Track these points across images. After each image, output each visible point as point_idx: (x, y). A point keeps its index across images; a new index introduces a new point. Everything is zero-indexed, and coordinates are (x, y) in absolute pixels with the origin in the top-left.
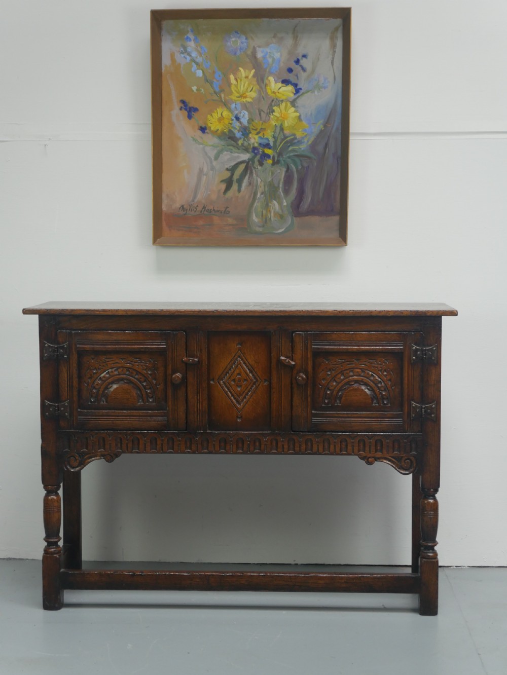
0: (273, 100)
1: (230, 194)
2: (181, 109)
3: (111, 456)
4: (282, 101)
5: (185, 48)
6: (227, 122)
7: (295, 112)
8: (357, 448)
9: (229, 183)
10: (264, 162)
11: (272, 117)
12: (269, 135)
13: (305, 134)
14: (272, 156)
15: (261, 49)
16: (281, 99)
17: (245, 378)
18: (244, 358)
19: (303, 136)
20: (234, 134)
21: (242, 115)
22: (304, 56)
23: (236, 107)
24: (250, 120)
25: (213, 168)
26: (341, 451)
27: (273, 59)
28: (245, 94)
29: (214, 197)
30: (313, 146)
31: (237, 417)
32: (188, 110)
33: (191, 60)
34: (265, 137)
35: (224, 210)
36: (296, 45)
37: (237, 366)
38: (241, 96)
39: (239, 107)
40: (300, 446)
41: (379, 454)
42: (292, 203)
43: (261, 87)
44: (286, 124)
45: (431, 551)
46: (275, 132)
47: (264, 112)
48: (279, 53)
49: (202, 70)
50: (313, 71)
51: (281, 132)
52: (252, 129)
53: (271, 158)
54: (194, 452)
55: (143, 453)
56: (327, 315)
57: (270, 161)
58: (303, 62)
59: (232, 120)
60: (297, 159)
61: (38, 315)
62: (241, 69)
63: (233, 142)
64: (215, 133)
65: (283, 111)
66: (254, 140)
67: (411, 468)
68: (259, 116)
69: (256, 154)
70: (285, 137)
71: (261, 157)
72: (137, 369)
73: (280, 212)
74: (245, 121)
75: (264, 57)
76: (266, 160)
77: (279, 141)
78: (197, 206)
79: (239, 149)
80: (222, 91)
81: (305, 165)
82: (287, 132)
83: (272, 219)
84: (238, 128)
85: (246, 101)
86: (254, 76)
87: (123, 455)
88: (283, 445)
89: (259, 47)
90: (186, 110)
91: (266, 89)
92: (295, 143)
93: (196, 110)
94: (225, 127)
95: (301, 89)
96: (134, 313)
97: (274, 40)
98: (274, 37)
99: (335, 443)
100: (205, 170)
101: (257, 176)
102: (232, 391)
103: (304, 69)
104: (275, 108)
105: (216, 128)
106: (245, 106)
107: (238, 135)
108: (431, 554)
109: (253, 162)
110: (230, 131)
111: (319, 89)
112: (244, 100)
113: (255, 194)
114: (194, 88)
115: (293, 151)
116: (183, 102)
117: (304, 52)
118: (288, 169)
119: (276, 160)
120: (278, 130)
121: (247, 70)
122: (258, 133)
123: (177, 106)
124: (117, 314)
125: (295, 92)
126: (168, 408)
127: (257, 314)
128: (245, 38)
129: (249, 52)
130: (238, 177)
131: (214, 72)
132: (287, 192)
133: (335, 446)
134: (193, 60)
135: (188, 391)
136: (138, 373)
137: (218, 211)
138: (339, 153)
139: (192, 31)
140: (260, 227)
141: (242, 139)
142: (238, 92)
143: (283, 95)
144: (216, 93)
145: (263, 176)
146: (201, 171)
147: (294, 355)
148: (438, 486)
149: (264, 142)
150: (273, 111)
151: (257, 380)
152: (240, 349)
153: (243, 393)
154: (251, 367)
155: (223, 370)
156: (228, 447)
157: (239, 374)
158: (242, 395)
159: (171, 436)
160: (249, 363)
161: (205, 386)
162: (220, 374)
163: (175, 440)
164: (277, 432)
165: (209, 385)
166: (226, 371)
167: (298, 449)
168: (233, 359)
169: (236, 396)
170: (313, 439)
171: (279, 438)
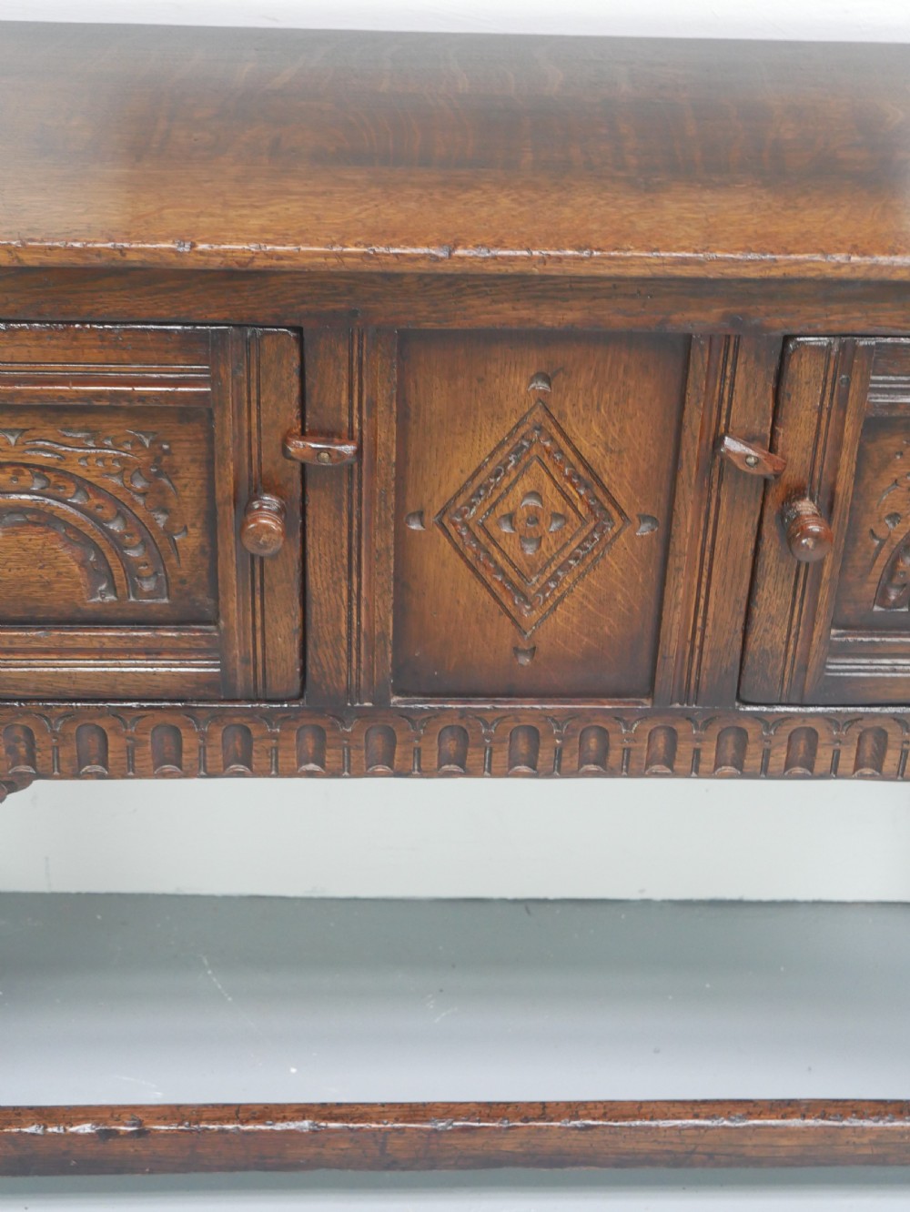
17: (560, 511)
18: (554, 431)
31: (516, 650)
37: (527, 465)
40: (766, 755)
54: (334, 772)
55: (124, 777)
72: (82, 473)
87: (38, 785)
88: (697, 752)
102: (498, 557)
126: (222, 623)
135: (310, 561)
136: (84, 486)
147: (781, 431)
151: (610, 518)
152: (543, 402)
153: (548, 563)
154: (588, 467)
155: (465, 477)
156: (474, 757)
157: (535, 494)
158: (542, 572)
159: (237, 720)
160: (576, 451)
161: (384, 541)
162: (450, 495)
163: (255, 733)
164: (677, 705)
165: (402, 537)
166: (477, 482)
167: (758, 762)
168: (510, 435)
169: (516, 579)
170: (822, 732)
171: (681, 727)
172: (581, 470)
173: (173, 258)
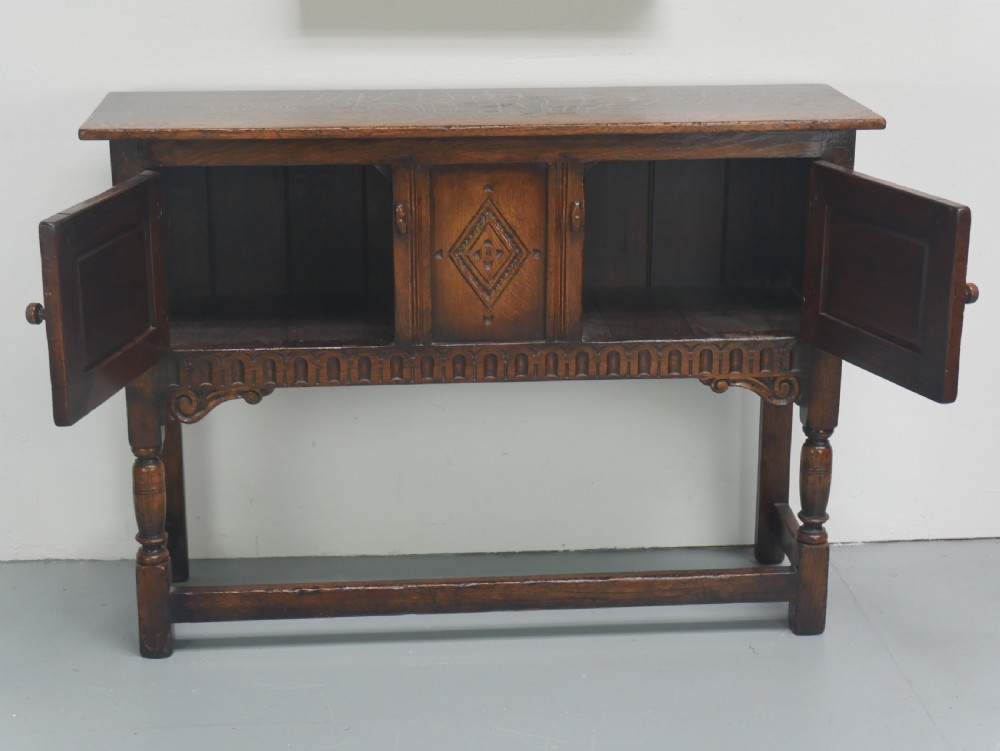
3: (257, 394)
8: (698, 365)
17: (500, 248)
18: (495, 211)
26: (669, 371)
31: (485, 318)
37: (484, 228)
40: (598, 366)
41: (735, 374)
45: (815, 531)
54: (407, 382)
55: (315, 385)
56: (652, 132)
61: (108, 142)
67: (789, 395)
87: (277, 391)
88: (567, 365)
96: (294, 136)
99: (659, 357)
102: (475, 271)
108: (816, 537)
124: (260, 137)
127: (522, 134)
133: (659, 363)
148: (836, 424)
151: (521, 251)
152: (490, 197)
153: (496, 275)
154: (510, 228)
155: (459, 234)
156: (469, 371)
157: (488, 241)
158: (494, 278)
159: (364, 354)
160: (506, 221)
161: (426, 263)
162: (453, 242)
163: (373, 361)
164: (556, 342)
165: (433, 262)
166: (464, 236)
167: (595, 369)
168: (477, 214)
169: (483, 281)
170: (621, 353)
171: (559, 352)
172: (508, 230)
173: (340, 134)
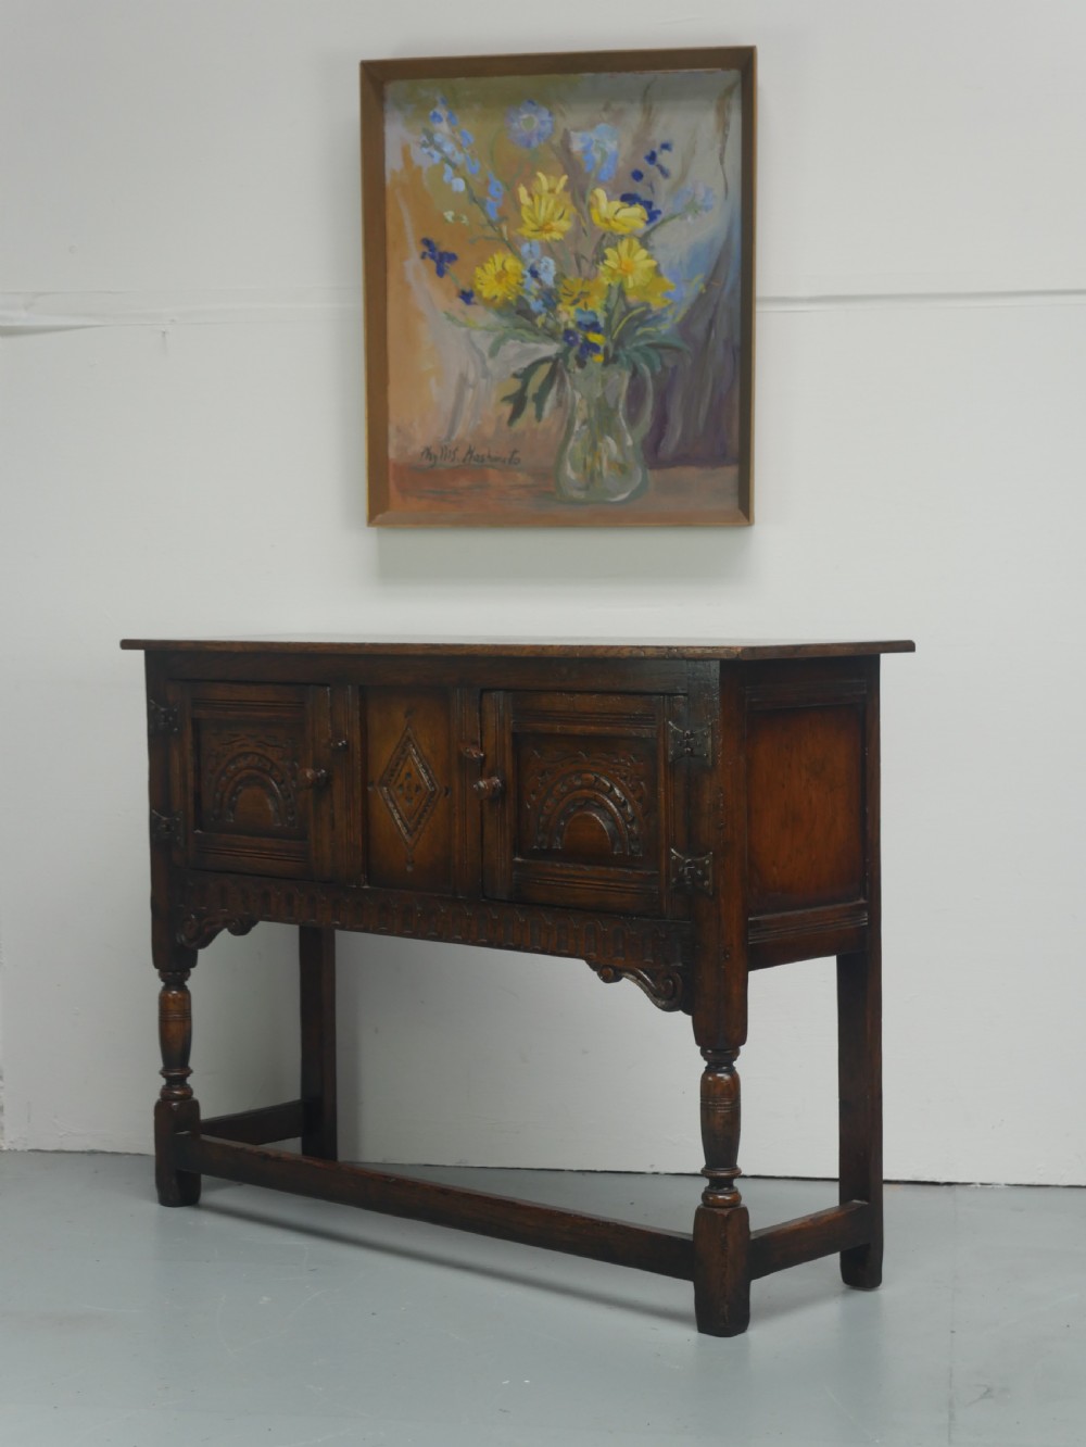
0: (604, 236)
1: (520, 424)
2: (423, 256)
4: (622, 237)
5: (430, 135)
6: (513, 281)
7: (648, 257)
9: (518, 402)
10: (588, 360)
11: (602, 268)
12: (596, 305)
13: (669, 301)
14: (602, 347)
15: (579, 135)
16: (620, 233)
19: (665, 305)
20: (528, 304)
21: (542, 266)
22: (666, 146)
23: (530, 252)
24: (560, 277)
25: (486, 374)
27: (604, 154)
28: (548, 224)
29: (489, 430)
30: (684, 326)
32: (437, 258)
33: (442, 159)
34: (590, 309)
35: (509, 456)
36: (648, 124)
38: (541, 229)
39: (537, 251)
42: (644, 442)
43: (580, 210)
44: (630, 283)
46: (608, 299)
47: (587, 260)
48: (615, 143)
49: (466, 181)
50: (683, 176)
51: (621, 301)
52: (565, 294)
53: (602, 351)
57: (599, 358)
58: (664, 158)
59: (524, 276)
60: (653, 354)
61: (144, 651)
62: (540, 174)
63: (525, 321)
64: (489, 303)
65: (625, 258)
66: (568, 315)
68: (575, 266)
69: (571, 344)
70: (629, 309)
71: (582, 350)
73: (621, 460)
74: (548, 278)
75: (585, 151)
76: (591, 356)
77: (616, 316)
78: (457, 449)
79: (537, 334)
80: (504, 218)
81: (669, 363)
82: (632, 298)
83: (605, 474)
84: (535, 293)
85: (551, 238)
86: (566, 189)
89: (576, 130)
90: (433, 257)
91: (590, 214)
92: (648, 321)
93: (452, 258)
94: (509, 290)
95: (659, 212)
97: (605, 116)
98: (606, 109)
100: (471, 376)
101: (574, 387)
103: (665, 173)
104: (608, 251)
105: (493, 294)
106: (548, 249)
107: (535, 305)
109: (566, 361)
110: (520, 299)
111: (696, 212)
112: (547, 237)
113: (571, 424)
114: (449, 215)
115: (645, 336)
116: (427, 243)
117: (664, 138)
118: (635, 373)
119: (611, 355)
120: (614, 296)
121: (552, 178)
122: (575, 302)
123: (414, 250)
125: (647, 218)
128: (547, 113)
129: (556, 141)
130: (536, 391)
131: (487, 182)
132: (633, 419)
134: (447, 160)
137: (496, 459)
138: (737, 339)
139: (443, 102)
140: (580, 489)
141: (544, 315)
142: (535, 221)
143: (624, 225)
144: (491, 223)
145: (583, 389)
146: (463, 379)
149: (587, 319)
150: (604, 257)
